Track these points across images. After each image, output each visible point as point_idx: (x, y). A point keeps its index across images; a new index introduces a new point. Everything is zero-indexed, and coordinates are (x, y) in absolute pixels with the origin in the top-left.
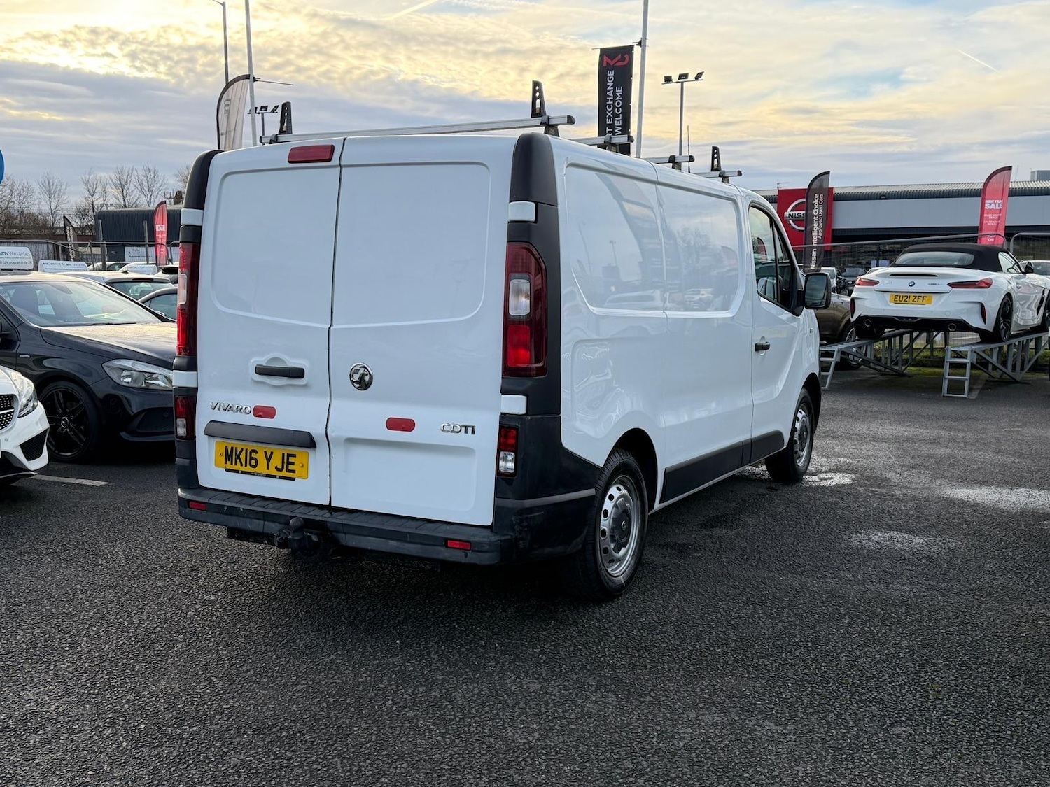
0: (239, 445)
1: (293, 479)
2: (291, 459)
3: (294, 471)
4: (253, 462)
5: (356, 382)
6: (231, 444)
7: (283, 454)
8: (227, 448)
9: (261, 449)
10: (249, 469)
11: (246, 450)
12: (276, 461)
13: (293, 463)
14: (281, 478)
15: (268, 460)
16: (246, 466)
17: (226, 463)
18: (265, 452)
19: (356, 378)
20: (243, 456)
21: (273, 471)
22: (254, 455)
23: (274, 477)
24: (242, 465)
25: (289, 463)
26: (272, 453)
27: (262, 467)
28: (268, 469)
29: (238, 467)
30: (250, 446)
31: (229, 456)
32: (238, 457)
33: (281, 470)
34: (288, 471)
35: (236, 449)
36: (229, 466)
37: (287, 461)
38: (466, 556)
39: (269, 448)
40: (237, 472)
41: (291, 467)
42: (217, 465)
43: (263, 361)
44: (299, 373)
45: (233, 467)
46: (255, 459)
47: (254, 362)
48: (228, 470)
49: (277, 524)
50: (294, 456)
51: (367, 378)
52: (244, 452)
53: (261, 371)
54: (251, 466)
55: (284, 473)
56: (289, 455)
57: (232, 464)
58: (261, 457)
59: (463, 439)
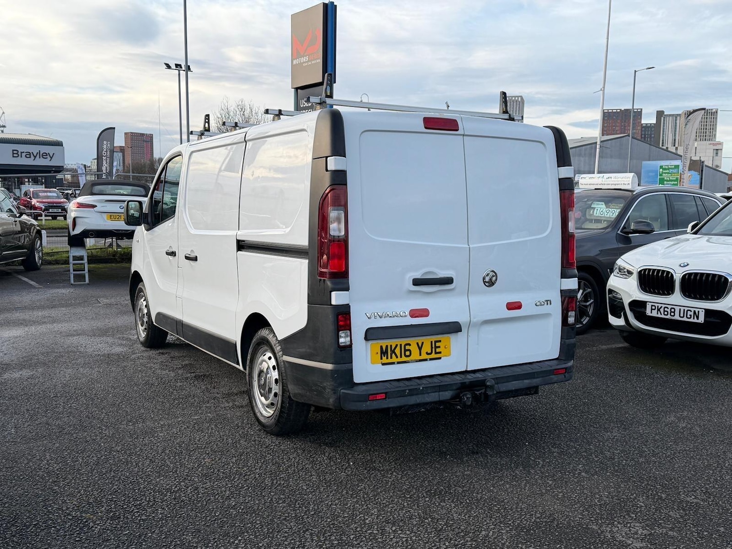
0: (393, 342)
1: (440, 358)
2: (438, 344)
3: (440, 353)
4: (407, 352)
5: (487, 282)
6: (384, 343)
7: (432, 342)
8: (381, 347)
9: (413, 341)
10: (404, 359)
11: (401, 345)
12: (427, 348)
13: (439, 347)
14: (431, 359)
15: (420, 349)
16: (401, 357)
17: (381, 359)
18: (418, 343)
19: (487, 279)
20: (397, 351)
21: (424, 356)
22: (407, 347)
23: (426, 360)
24: (397, 357)
25: (436, 347)
26: (423, 343)
27: (415, 355)
28: (420, 355)
29: (394, 359)
30: (403, 341)
31: (384, 353)
32: (393, 352)
33: (431, 354)
34: (436, 353)
35: (391, 346)
36: (385, 360)
37: (435, 347)
38: (565, 377)
39: (420, 340)
40: (393, 363)
41: (438, 350)
42: (373, 362)
43: (418, 275)
44: (448, 281)
45: (389, 360)
46: (409, 350)
47: (410, 277)
48: (383, 364)
49: (449, 391)
50: (440, 341)
51: (494, 278)
52: (398, 347)
53: (417, 282)
54: (406, 356)
55: (433, 356)
56: (436, 342)
57: (387, 358)
58: (414, 348)
59: (545, 309)
